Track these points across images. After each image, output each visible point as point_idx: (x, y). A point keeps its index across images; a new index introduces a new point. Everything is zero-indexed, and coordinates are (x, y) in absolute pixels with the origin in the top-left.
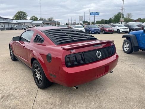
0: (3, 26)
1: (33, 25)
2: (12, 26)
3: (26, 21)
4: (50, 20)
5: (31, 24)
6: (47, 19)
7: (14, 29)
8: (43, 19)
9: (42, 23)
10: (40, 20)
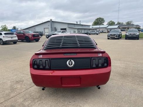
0: (80, 31)
1: (108, 30)
2: (87, 31)
3: (101, 26)
4: (128, 24)
5: (106, 29)
6: (125, 23)
7: (88, 34)
8: (120, 23)
9: (118, 27)
10: (117, 25)
